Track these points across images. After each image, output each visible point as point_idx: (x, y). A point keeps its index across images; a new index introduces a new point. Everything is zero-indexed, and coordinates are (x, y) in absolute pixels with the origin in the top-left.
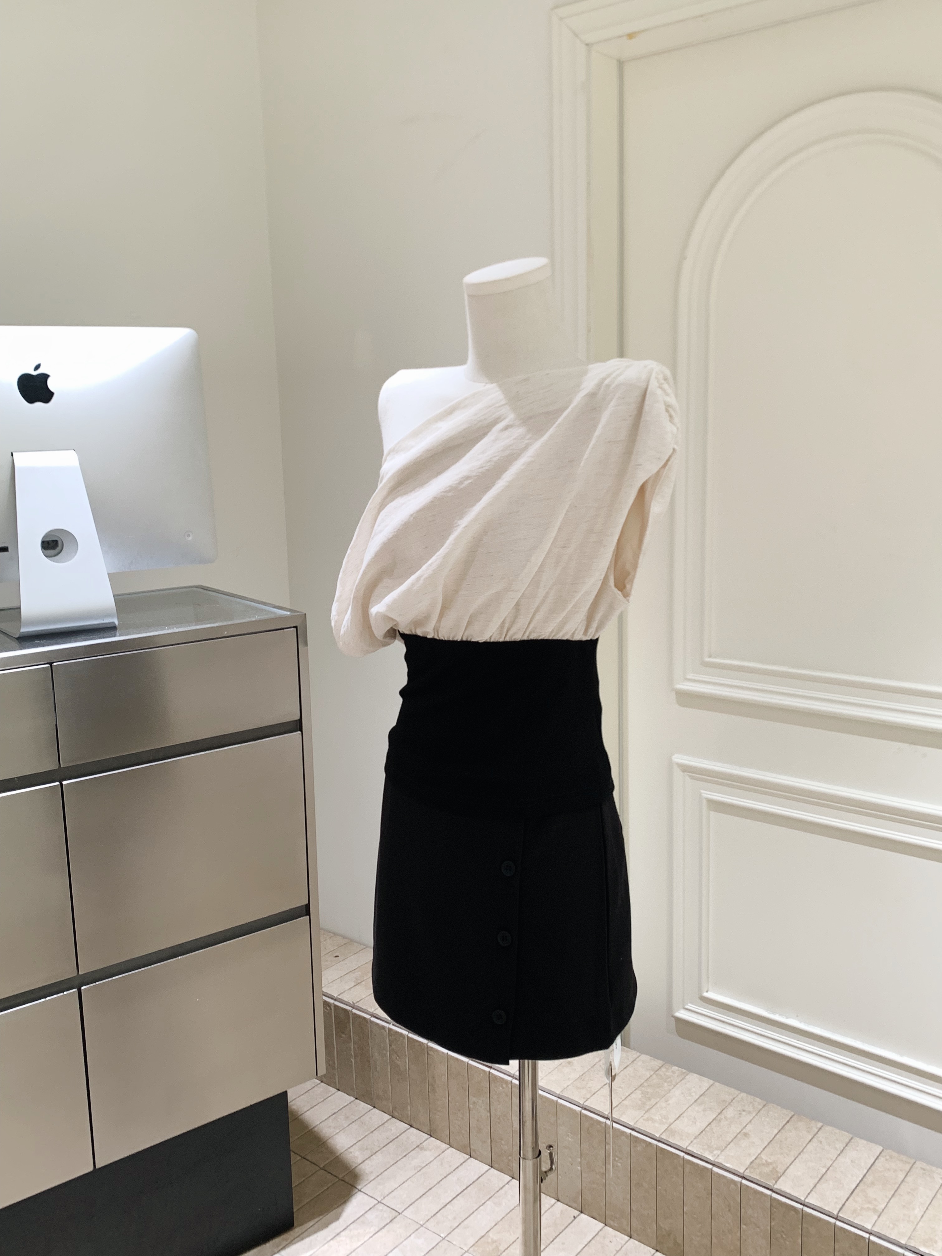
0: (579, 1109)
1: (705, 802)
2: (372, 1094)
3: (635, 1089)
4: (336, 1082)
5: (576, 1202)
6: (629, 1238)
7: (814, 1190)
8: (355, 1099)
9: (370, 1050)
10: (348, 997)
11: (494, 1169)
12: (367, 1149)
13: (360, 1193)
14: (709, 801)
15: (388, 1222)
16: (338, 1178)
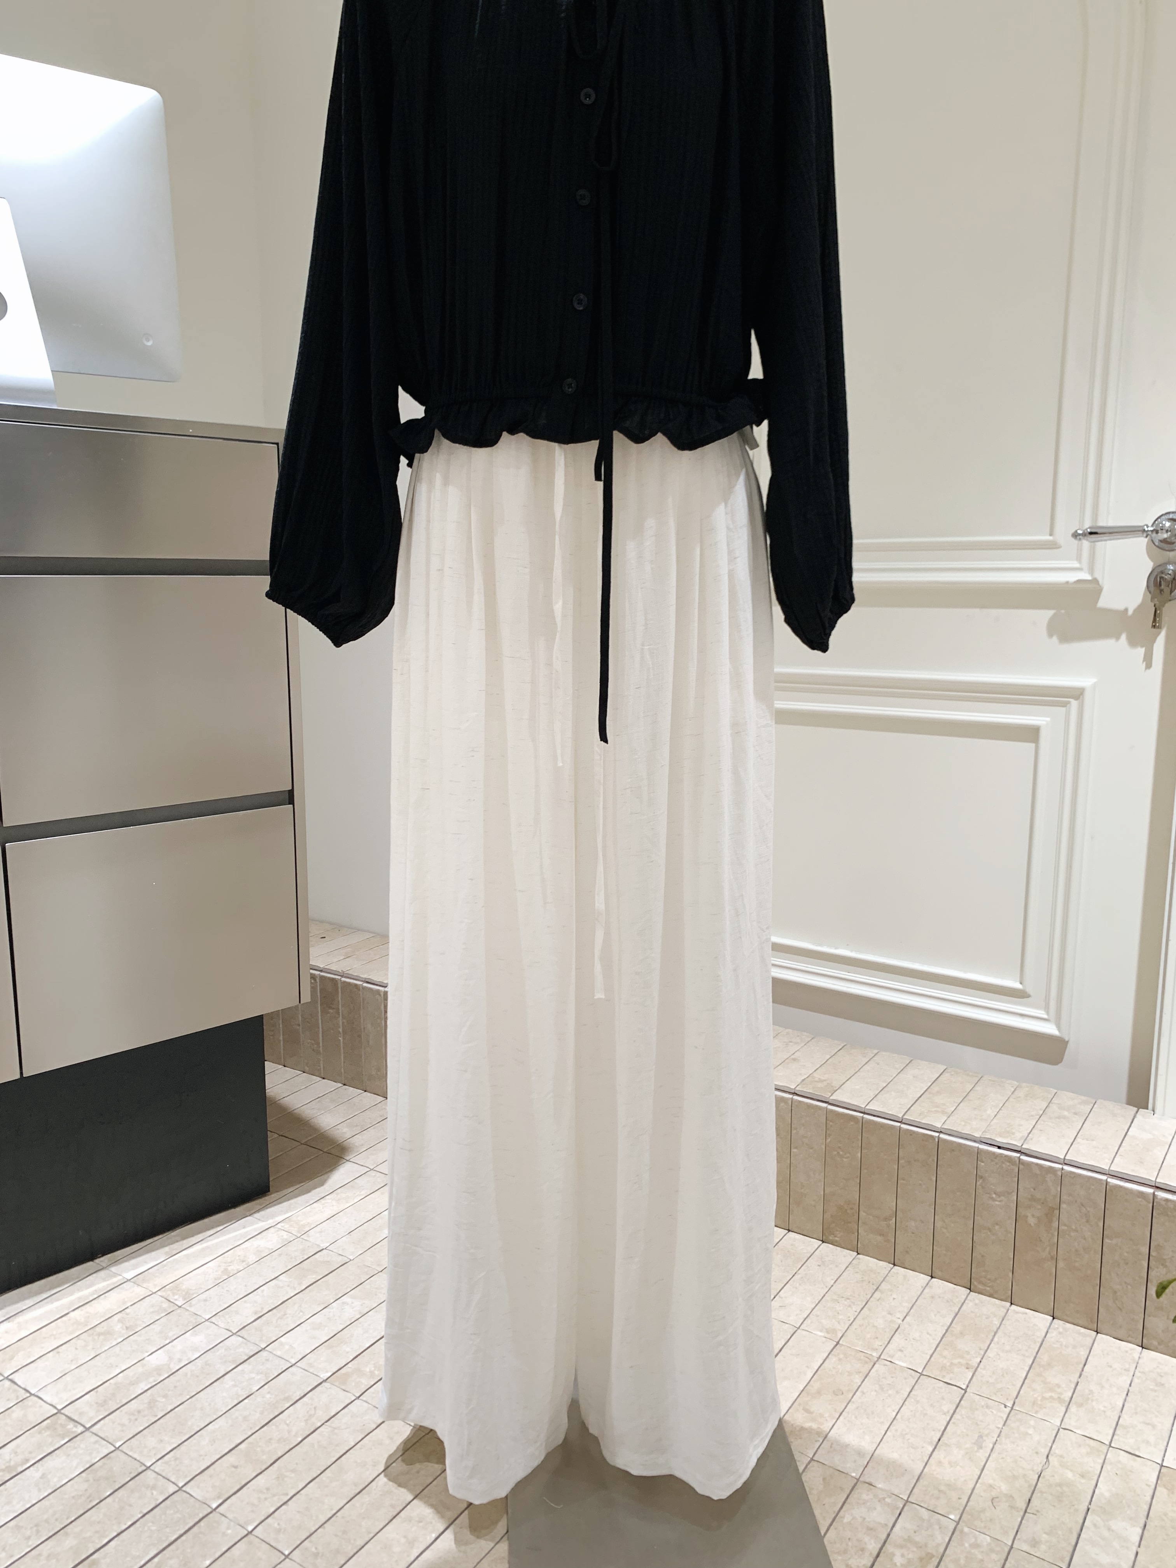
4: (320, 1069)
7: (875, 1099)
9: (362, 1022)
12: (357, 1126)
13: (347, 1162)
15: (382, 1186)
16: (322, 1151)
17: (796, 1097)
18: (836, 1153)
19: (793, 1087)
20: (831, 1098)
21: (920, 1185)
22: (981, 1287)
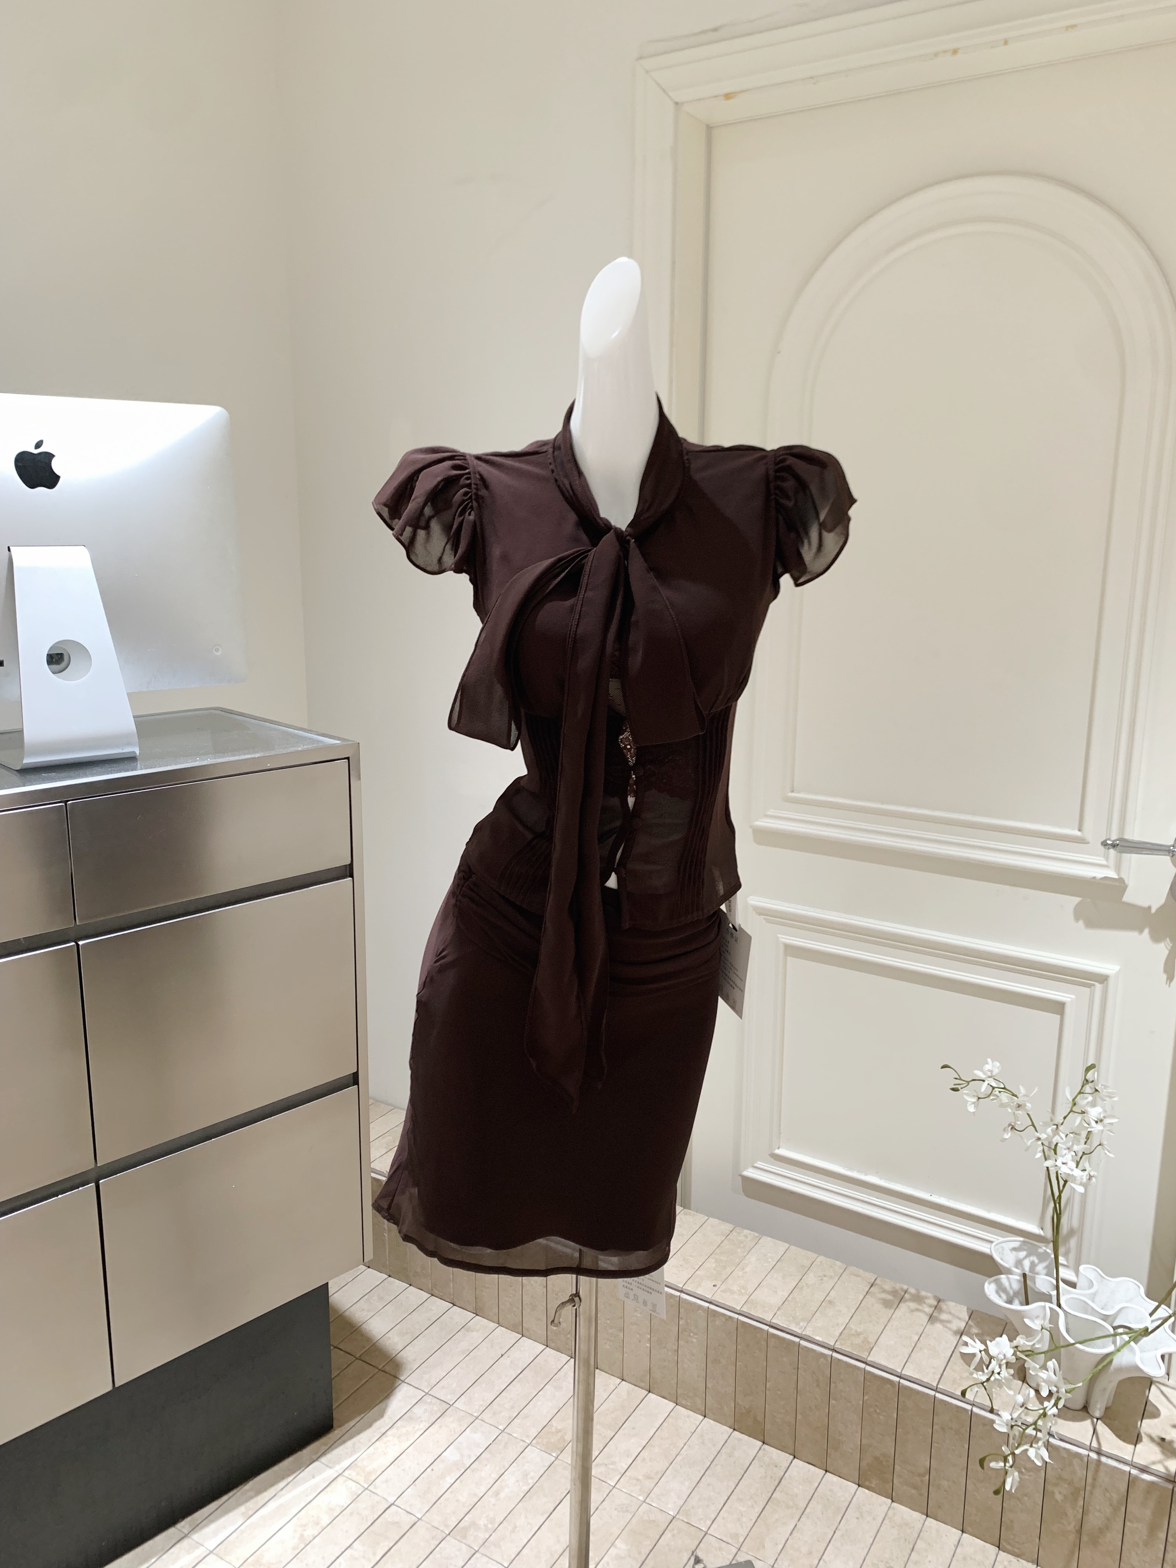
1: (782, 947)
5: (644, 1383)
6: (703, 1417)
7: (909, 1360)
8: (388, 1277)
11: (549, 1348)
12: (407, 1333)
13: (404, 1385)
14: (787, 945)
15: (439, 1416)
16: (377, 1368)
17: (835, 1355)
18: (873, 1410)
19: (832, 1344)
20: (868, 1359)
21: (953, 1449)
22: (1009, 1547)
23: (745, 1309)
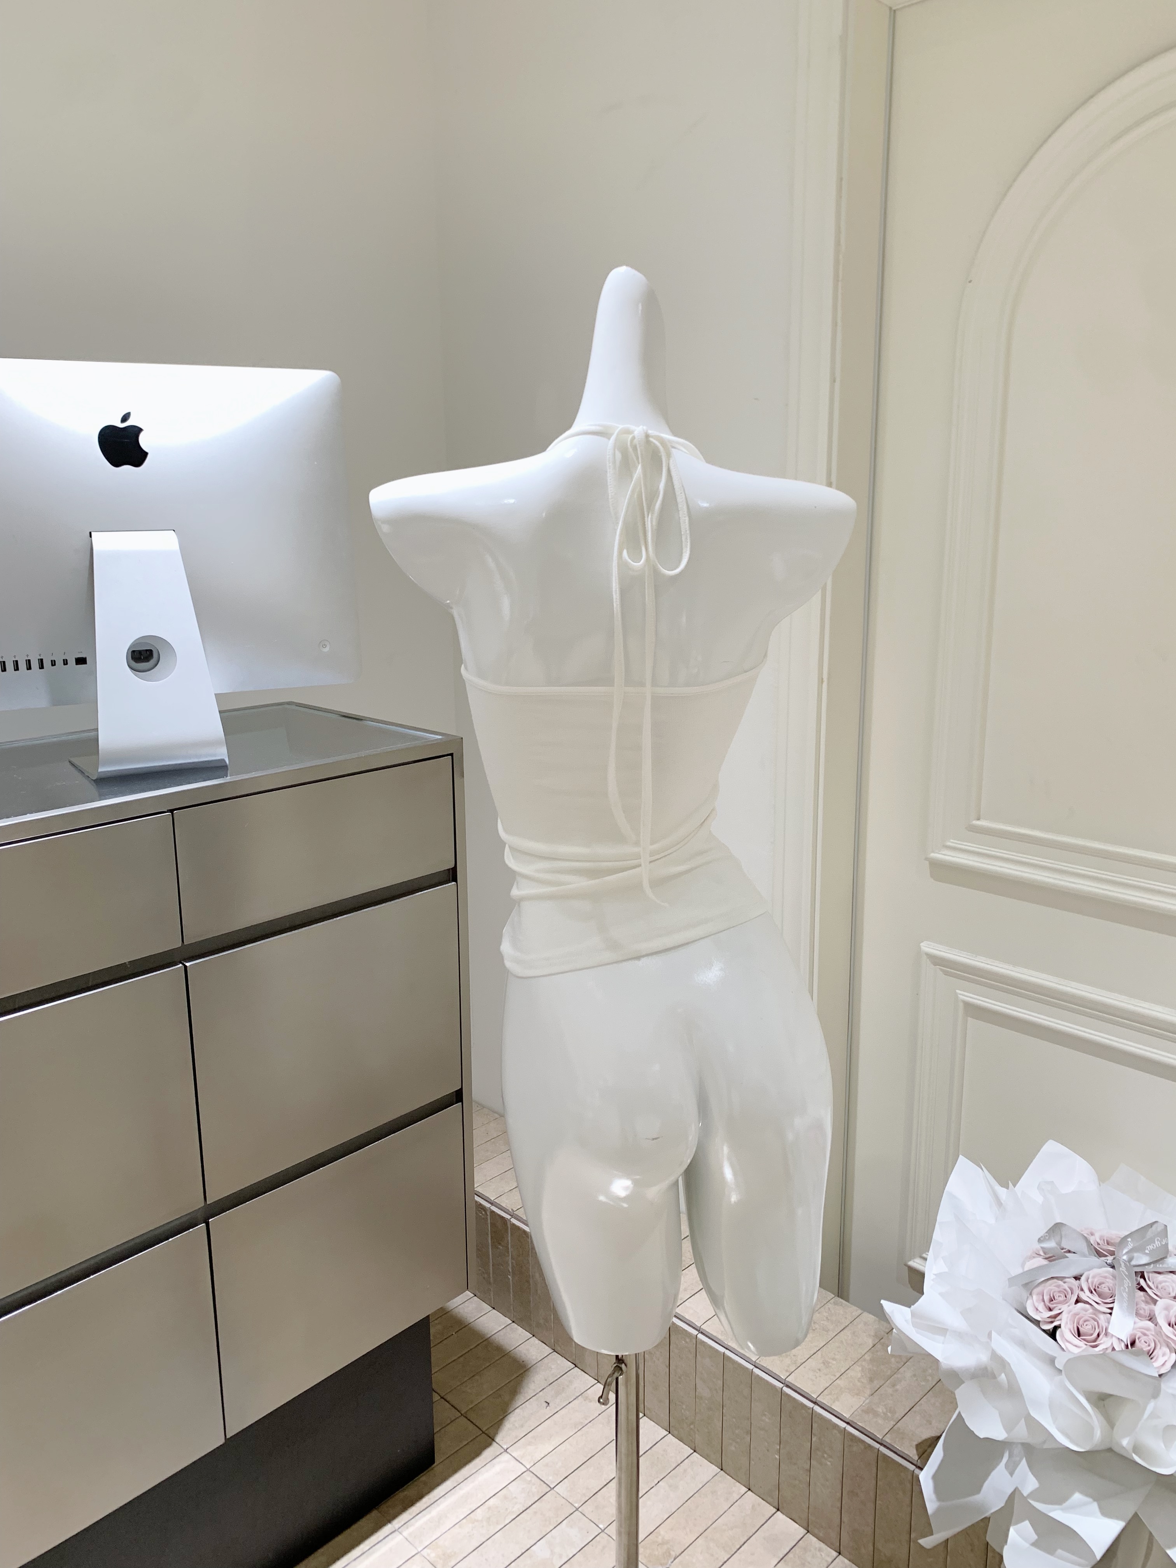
0: (783, 1385)
1: (961, 1005)
2: (531, 1320)
3: (853, 1363)
4: (491, 1299)
5: (772, 1498)
6: (838, 1554)
8: (512, 1322)
9: (530, 1268)
10: (507, 1201)
11: (672, 1435)
13: (505, 1454)
14: (968, 1006)
15: (536, 1500)
16: (482, 1430)
23: (888, 1440)
